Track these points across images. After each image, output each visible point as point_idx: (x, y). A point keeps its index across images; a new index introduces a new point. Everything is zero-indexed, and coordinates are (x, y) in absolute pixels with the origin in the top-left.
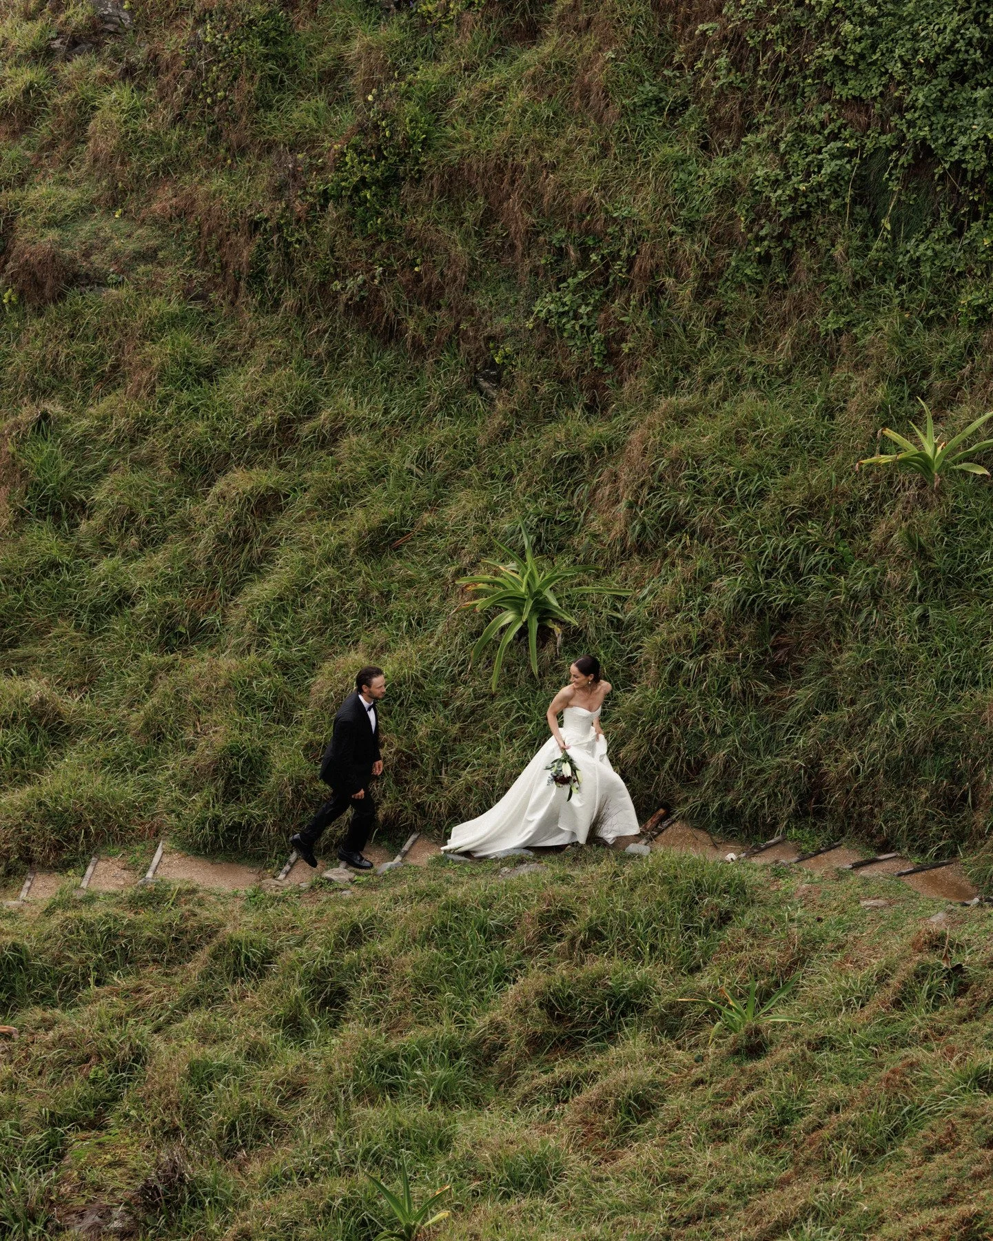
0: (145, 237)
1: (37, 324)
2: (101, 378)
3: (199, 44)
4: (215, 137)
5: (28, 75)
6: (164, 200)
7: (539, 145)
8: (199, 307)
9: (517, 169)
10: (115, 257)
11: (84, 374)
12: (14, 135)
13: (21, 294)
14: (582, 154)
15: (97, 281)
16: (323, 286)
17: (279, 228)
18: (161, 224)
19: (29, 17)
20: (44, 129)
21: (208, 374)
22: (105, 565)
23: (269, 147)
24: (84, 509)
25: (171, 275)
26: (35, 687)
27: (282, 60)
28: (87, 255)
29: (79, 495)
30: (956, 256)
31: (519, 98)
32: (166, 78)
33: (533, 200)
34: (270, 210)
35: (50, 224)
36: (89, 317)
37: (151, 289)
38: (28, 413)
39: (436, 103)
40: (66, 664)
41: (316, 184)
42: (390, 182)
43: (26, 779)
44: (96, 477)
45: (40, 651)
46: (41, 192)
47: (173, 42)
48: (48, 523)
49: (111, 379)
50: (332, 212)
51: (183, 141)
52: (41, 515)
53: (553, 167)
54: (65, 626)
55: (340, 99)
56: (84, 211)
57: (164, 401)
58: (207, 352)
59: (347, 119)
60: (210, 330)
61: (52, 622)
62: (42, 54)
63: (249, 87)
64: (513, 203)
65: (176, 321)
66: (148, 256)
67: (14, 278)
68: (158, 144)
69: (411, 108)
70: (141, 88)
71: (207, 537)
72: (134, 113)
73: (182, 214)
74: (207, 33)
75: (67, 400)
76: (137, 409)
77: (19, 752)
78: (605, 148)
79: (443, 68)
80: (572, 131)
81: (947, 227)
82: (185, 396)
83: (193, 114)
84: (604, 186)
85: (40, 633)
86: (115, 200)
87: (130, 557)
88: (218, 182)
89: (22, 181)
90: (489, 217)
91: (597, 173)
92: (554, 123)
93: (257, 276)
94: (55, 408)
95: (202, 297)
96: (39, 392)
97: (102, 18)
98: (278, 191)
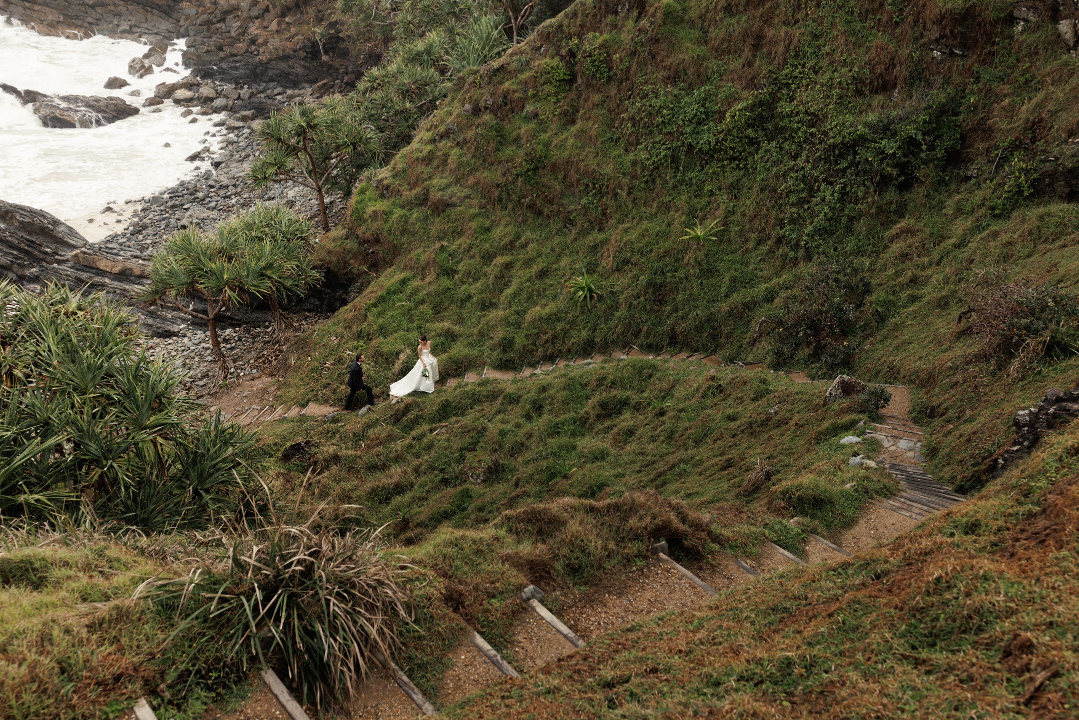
0: (467, 191)
1: (438, 220)
2: (458, 233)
3: (477, 134)
4: (484, 161)
5: (429, 147)
6: (471, 180)
7: (578, 154)
8: (484, 210)
9: (572, 162)
10: (459, 198)
11: (453, 232)
12: (427, 165)
13: (433, 211)
14: (591, 156)
15: (454, 205)
16: (519, 201)
17: (505, 185)
18: (471, 187)
19: (428, 130)
20: (435, 163)
21: (488, 230)
22: (463, 288)
23: (500, 162)
24: (455, 272)
25: (475, 202)
26: (446, 325)
27: (502, 136)
28: (450, 198)
29: (454, 268)
30: (702, 176)
31: (571, 141)
32: (469, 145)
33: (578, 171)
34: (502, 180)
35: (439, 190)
36: (453, 216)
37: (470, 206)
38: (437, 245)
39: (547, 145)
40: (455, 317)
41: (514, 172)
42: (536, 169)
43: (446, 351)
44: (459, 262)
45: (447, 314)
46: (436, 181)
47: (470, 134)
48: (446, 276)
49: (460, 234)
50: (520, 179)
51: (475, 163)
52: (444, 275)
53: (583, 160)
54: (453, 306)
55: (519, 146)
56: (448, 186)
57: (476, 239)
58: (487, 223)
59: (522, 152)
60: (488, 217)
61: (450, 305)
62: (433, 141)
63: (493, 145)
64: (572, 172)
65: (478, 215)
66: (468, 197)
67: (430, 207)
68: (468, 164)
69: (540, 147)
70: (462, 148)
71: (492, 277)
72: (461, 156)
73: (477, 184)
74: (479, 131)
75: (448, 241)
76: (468, 241)
77: (443, 344)
78: (597, 154)
79: (548, 135)
80: (587, 149)
81: (699, 168)
82: (482, 237)
83: (477, 155)
84: (598, 165)
85: (446, 309)
86: (457, 181)
87: (470, 285)
88: (487, 173)
89: (430, 178)
90: (565, 177)
91: (596, 161)
92: (582, 148)
93: (500, 200)
94: (445, 243)
95: (485, 207)
96: (440, 239)
97: (449, 129)
98: (504, 175)
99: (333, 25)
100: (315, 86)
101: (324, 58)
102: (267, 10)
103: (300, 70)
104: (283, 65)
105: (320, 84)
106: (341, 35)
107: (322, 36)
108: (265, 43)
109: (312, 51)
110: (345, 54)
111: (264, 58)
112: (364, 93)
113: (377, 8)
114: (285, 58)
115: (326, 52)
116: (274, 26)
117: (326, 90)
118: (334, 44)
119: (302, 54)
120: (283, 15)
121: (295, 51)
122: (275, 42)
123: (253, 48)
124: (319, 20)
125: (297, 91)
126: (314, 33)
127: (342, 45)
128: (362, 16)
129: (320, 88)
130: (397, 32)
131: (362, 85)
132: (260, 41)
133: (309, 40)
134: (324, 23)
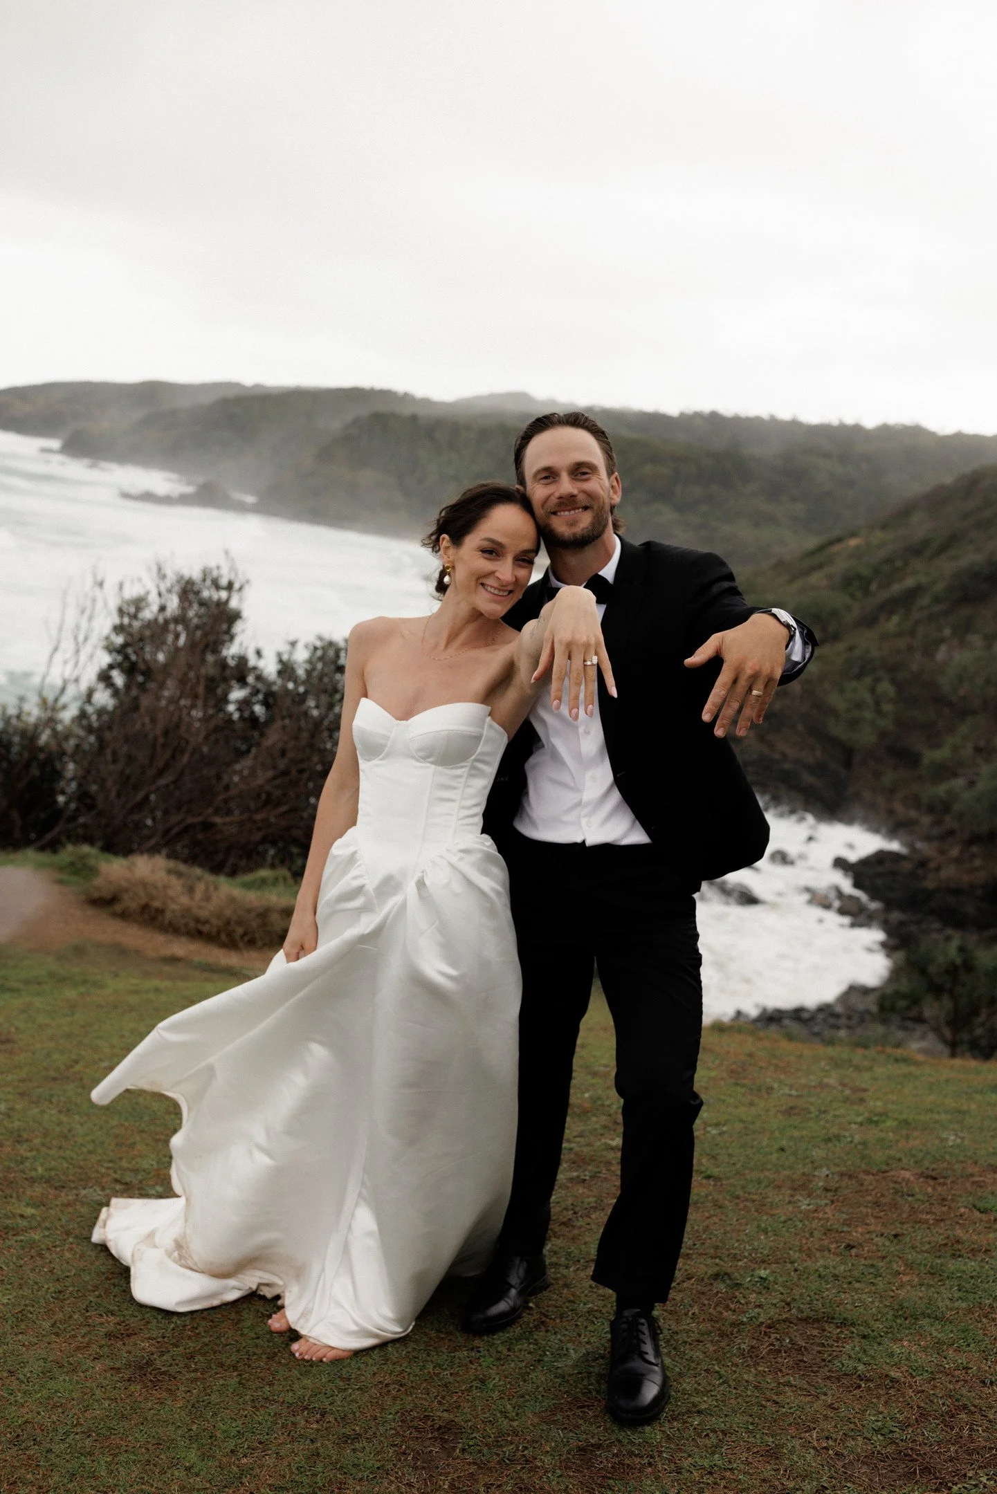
102: (951, 833)
103: (971, 910)
104: (951, 900)
108: (938, 869)
111: (930, 884)
114: (957, 892)
116: (955, 852)
120: (969, 843)
122: (949, 873)
123: (920, 872)
132: (932, 865)
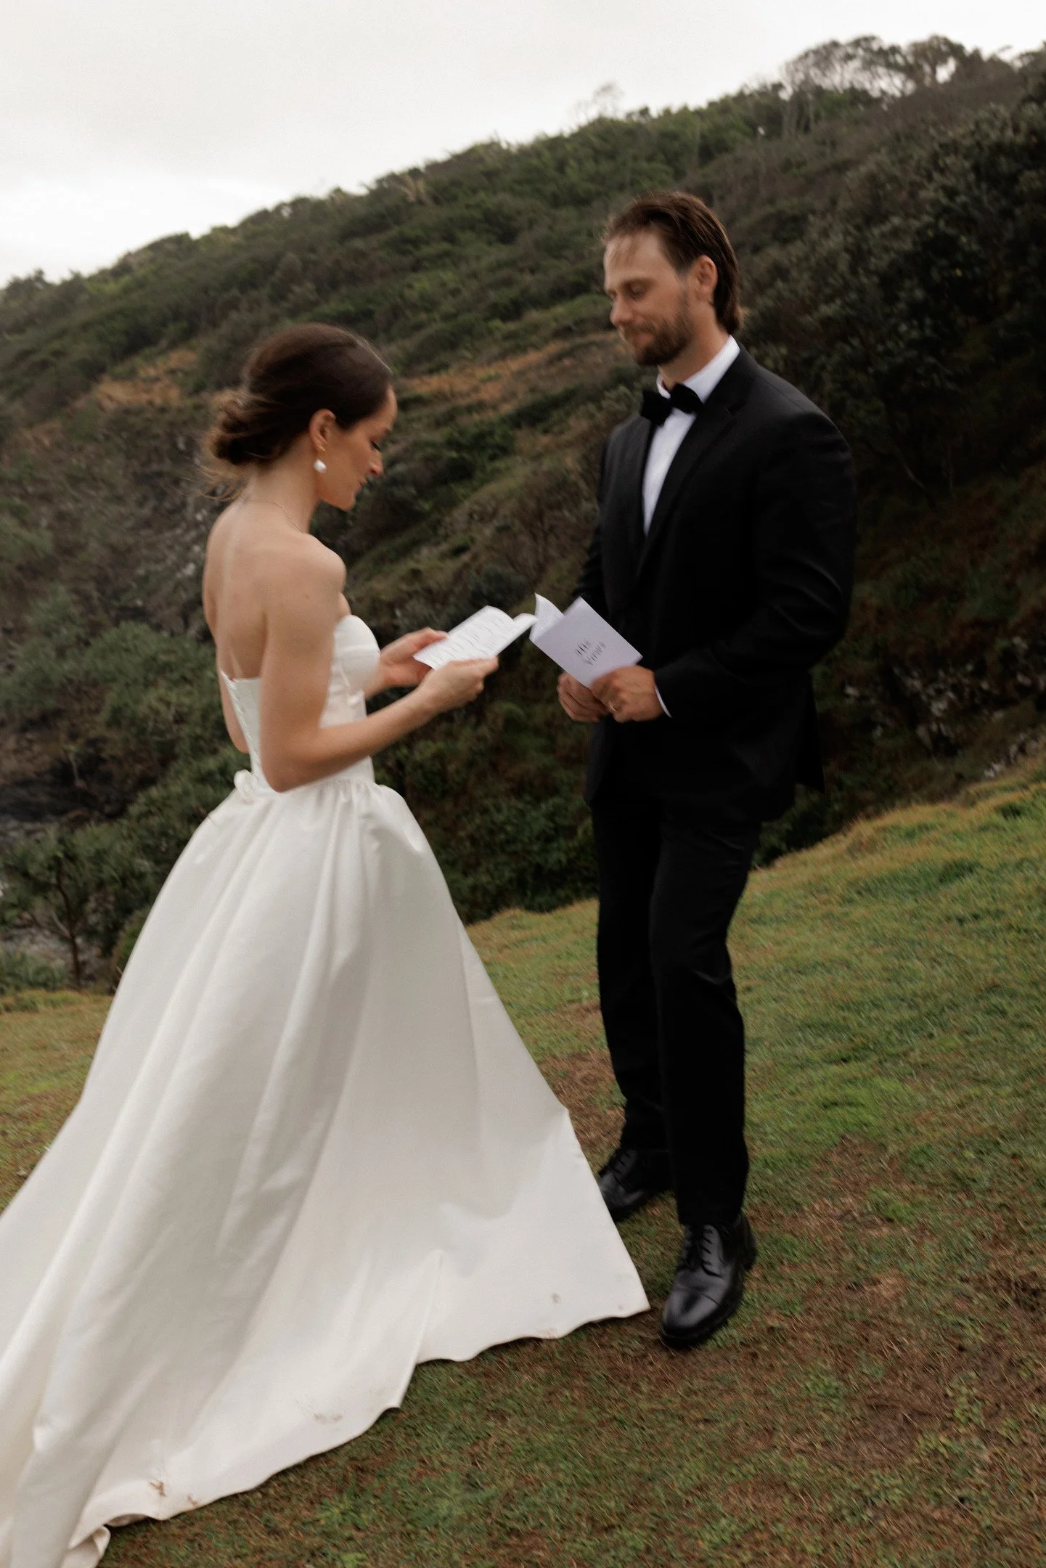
99: (92, 743)
100: (64, 819)
101: (80, 783)
103: (44, 799)
104: (22, 793)
105: (72, 815)
106: (104, 755)
107: (78, 755)
109: (62, 773)
110: (107, 779)
112: (139, 818)
113: (156, 721)
114: (25, 783)
115: (82, 774)
116: (11, 743)
117: (80, 822)
118: (93, 764)
119: (48, 778)
120: (24, 730)
121: (38, 774)
122: (12, 765)
124: (73, 737)
125: (38, 825)
126: (66, 752)
127: (102, 768)
128: (134, 730)
129: (72, 821)
130: (184, 747)
131: (134, 810)
133: (60, 761)
134: (81, 741)
